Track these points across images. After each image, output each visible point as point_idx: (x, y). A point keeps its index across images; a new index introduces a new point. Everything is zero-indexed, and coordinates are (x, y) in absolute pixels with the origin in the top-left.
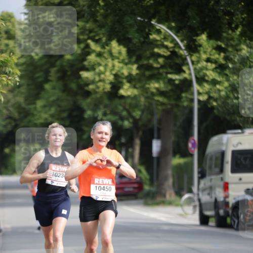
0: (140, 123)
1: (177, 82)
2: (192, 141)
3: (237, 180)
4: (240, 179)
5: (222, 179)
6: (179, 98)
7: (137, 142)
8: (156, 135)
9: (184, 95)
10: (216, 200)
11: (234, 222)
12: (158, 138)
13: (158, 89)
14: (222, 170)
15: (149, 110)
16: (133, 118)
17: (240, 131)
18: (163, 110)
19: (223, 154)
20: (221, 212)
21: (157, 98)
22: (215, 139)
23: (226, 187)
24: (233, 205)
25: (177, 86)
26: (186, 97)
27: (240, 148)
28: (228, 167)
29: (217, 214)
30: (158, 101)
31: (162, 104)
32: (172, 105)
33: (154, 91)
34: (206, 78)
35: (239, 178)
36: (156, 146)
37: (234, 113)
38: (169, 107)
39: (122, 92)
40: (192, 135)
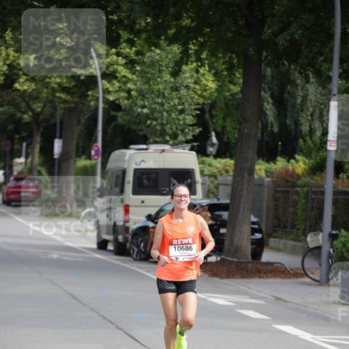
0: (41, 117)
1: (82, 78)
2: (96, 148)
3: (139, 203)
4: (143, 202)
5: (122, 201)
6: (85, 96)
7: (38, 139)
8: (58, 134)
9: (90, 93)
10: (115, 223)
11: (134, 251)
12: (60, 137)
13: (59, 84)
14: (122, 191)
15: (51, 102)
16: (33, 111)
17: (144, 147)
18: (65, 109)
19: (124, 172)
20: (120, 238)
21: (58, 95)
22: (116, 154)
23: (127, 210)
24: (133, 231)
25: (83, 81)
26: (92, 95)
27: (143, 166)
28: (129, 187)
29: (116, 240)
30: (60, 98)
31: (65, 101)
32: (75, 102)
33: (56, 86)
34: (118, 75)
35: (140, 201)
36: (58, 146)
37: (140, 123)
38: (73, 105)
39: (17, 85)
40: (96, 141)
